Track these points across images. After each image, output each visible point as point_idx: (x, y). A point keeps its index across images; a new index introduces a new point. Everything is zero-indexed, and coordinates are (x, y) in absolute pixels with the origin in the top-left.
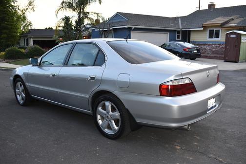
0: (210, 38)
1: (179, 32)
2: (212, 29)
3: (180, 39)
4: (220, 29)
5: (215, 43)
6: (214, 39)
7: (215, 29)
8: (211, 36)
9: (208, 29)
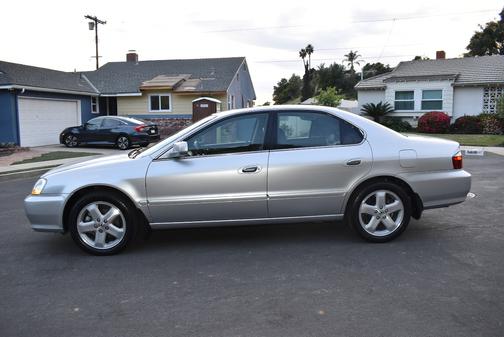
0: (153, 108)
1: (94, 99)
2: (156, 95)
3: (98, 111)
4: (169, 95)
5: (164, 117)
6: (161, 111)
7: (160, 95)
8: (155, 106)
9: (149, 95)
